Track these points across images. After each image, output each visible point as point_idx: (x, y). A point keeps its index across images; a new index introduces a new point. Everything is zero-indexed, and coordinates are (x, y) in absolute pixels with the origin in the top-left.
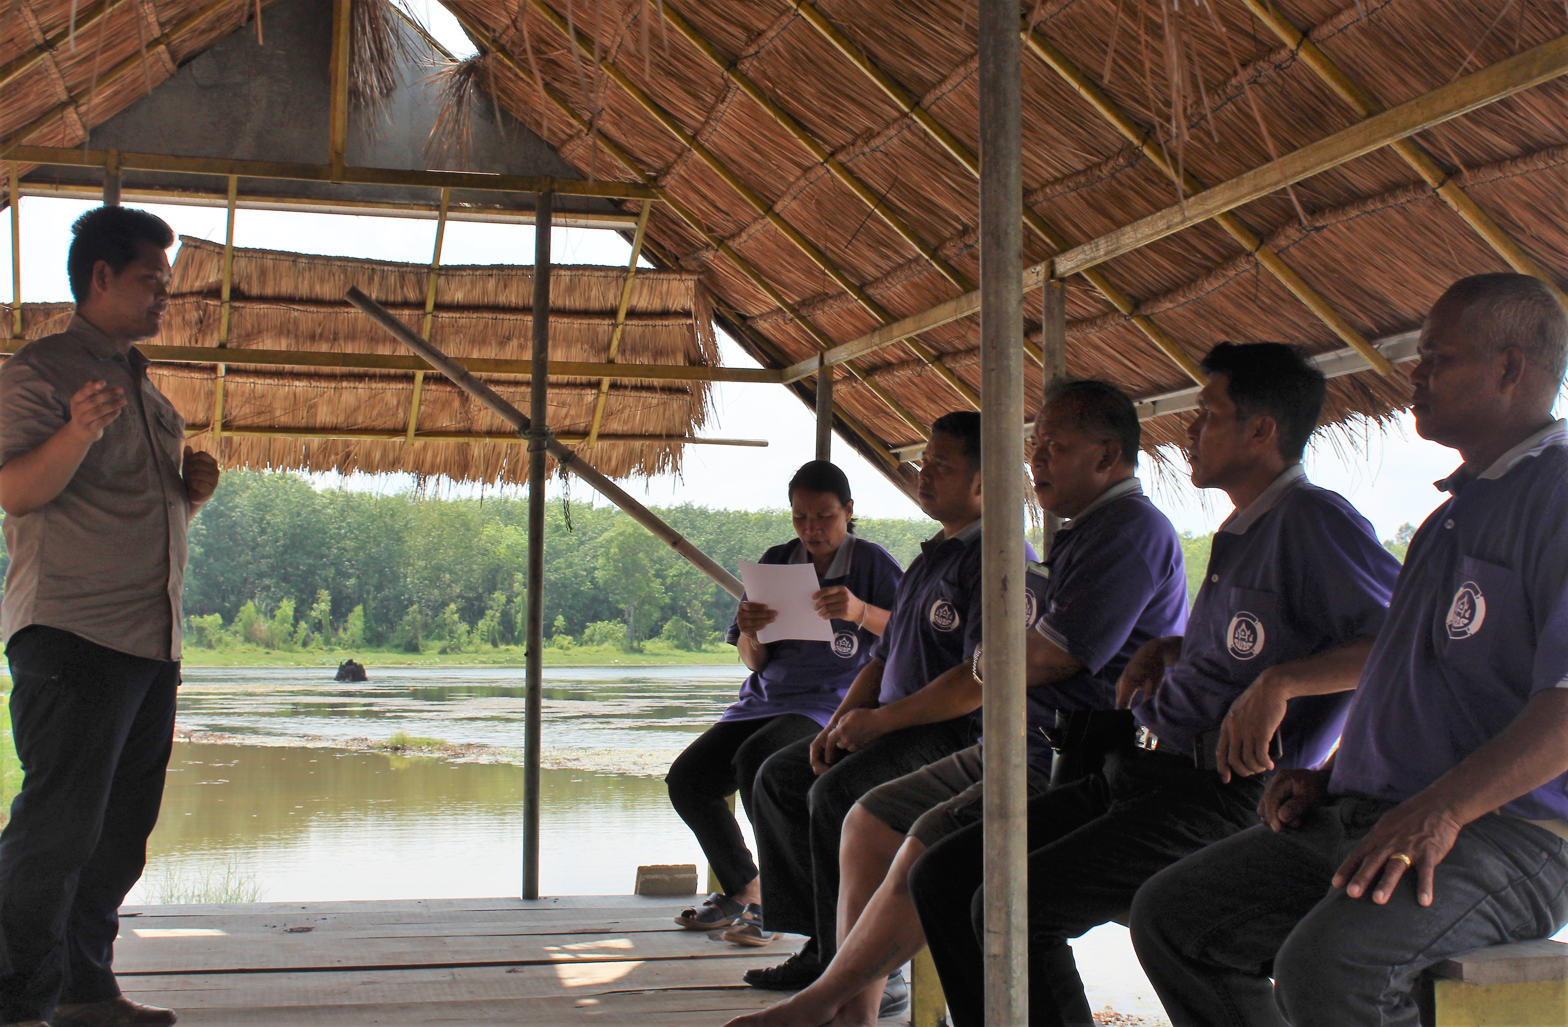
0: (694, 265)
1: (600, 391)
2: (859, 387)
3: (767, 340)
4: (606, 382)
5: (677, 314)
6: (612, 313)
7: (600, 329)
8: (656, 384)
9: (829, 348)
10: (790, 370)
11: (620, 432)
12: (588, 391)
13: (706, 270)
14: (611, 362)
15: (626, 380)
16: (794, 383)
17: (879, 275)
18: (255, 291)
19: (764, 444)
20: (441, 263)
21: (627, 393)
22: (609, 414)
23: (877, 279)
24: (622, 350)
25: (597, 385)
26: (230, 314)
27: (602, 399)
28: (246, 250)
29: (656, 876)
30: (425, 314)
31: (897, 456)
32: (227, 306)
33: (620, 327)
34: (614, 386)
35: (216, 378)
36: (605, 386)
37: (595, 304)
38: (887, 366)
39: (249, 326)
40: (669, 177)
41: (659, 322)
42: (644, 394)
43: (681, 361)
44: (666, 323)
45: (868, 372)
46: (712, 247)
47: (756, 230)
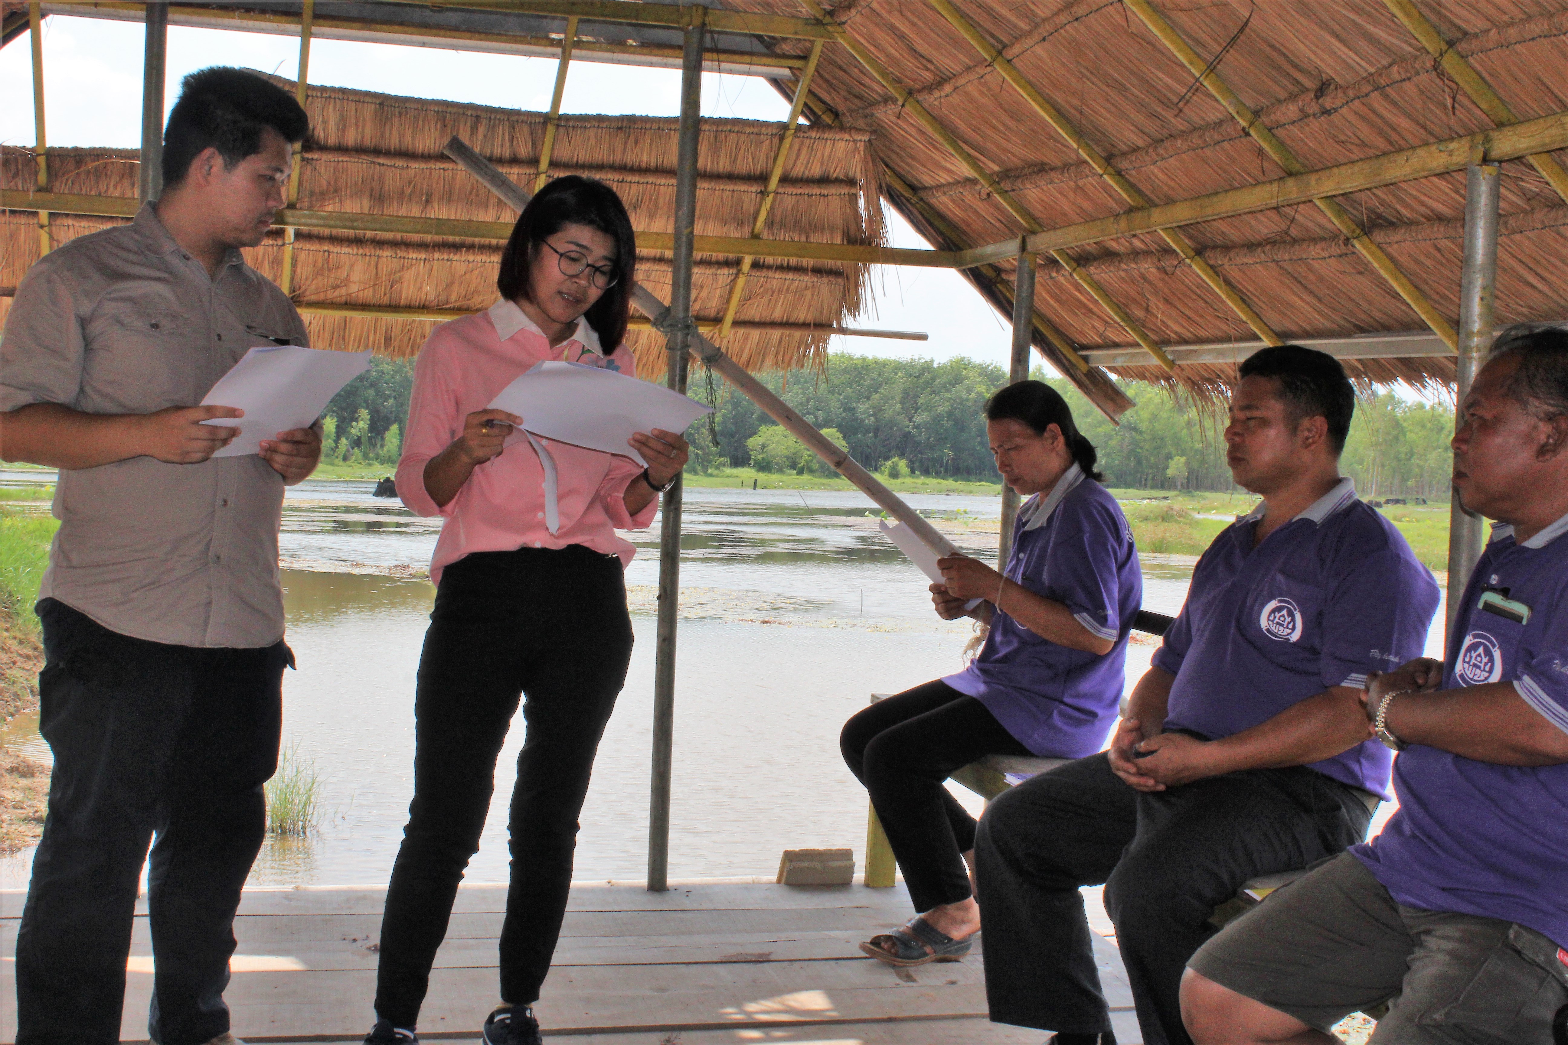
0: (861, 123)
1: (739, 271)
2: (1061, 279)
3: (942, 217)
4: (748, 261)
5: (838, 181)
6: (763, 178)
7: (746, 198)
8: (805, 264)
9: (1033, 233)
10: (968, 253)
11: (757, 319)
12: (725, 271)
13: (878, 132)
14: (755, 236)
15: (770, 260)
16: (970, 270)
17: (1140, 143)
18: (332, 140)
19: (923, 337)
20: (561, 112)
21: (770, 274)
22: (748, 298)
23: (1136, 149)
24: (770, 224)
25: (736, 264)
26: (301, 167)
27: (741, 281)
28: (323, 89)
29: (805, 864)
30: (538, 174)
31: (1086, 359)
32: (298, 157)
33: (771, 196)
34: (755, 265)
35: (283, 245)
36: (746, 266)
37: (743, 167)
38: (1107, 255)
39: (324, 183)
40: (853, 11)
41: (816, 191)
42: (790, 276)
43: (838, 240)
44: (825, 192)
45: (1082, 260)
46: (894, 101)
47: (969, 83)
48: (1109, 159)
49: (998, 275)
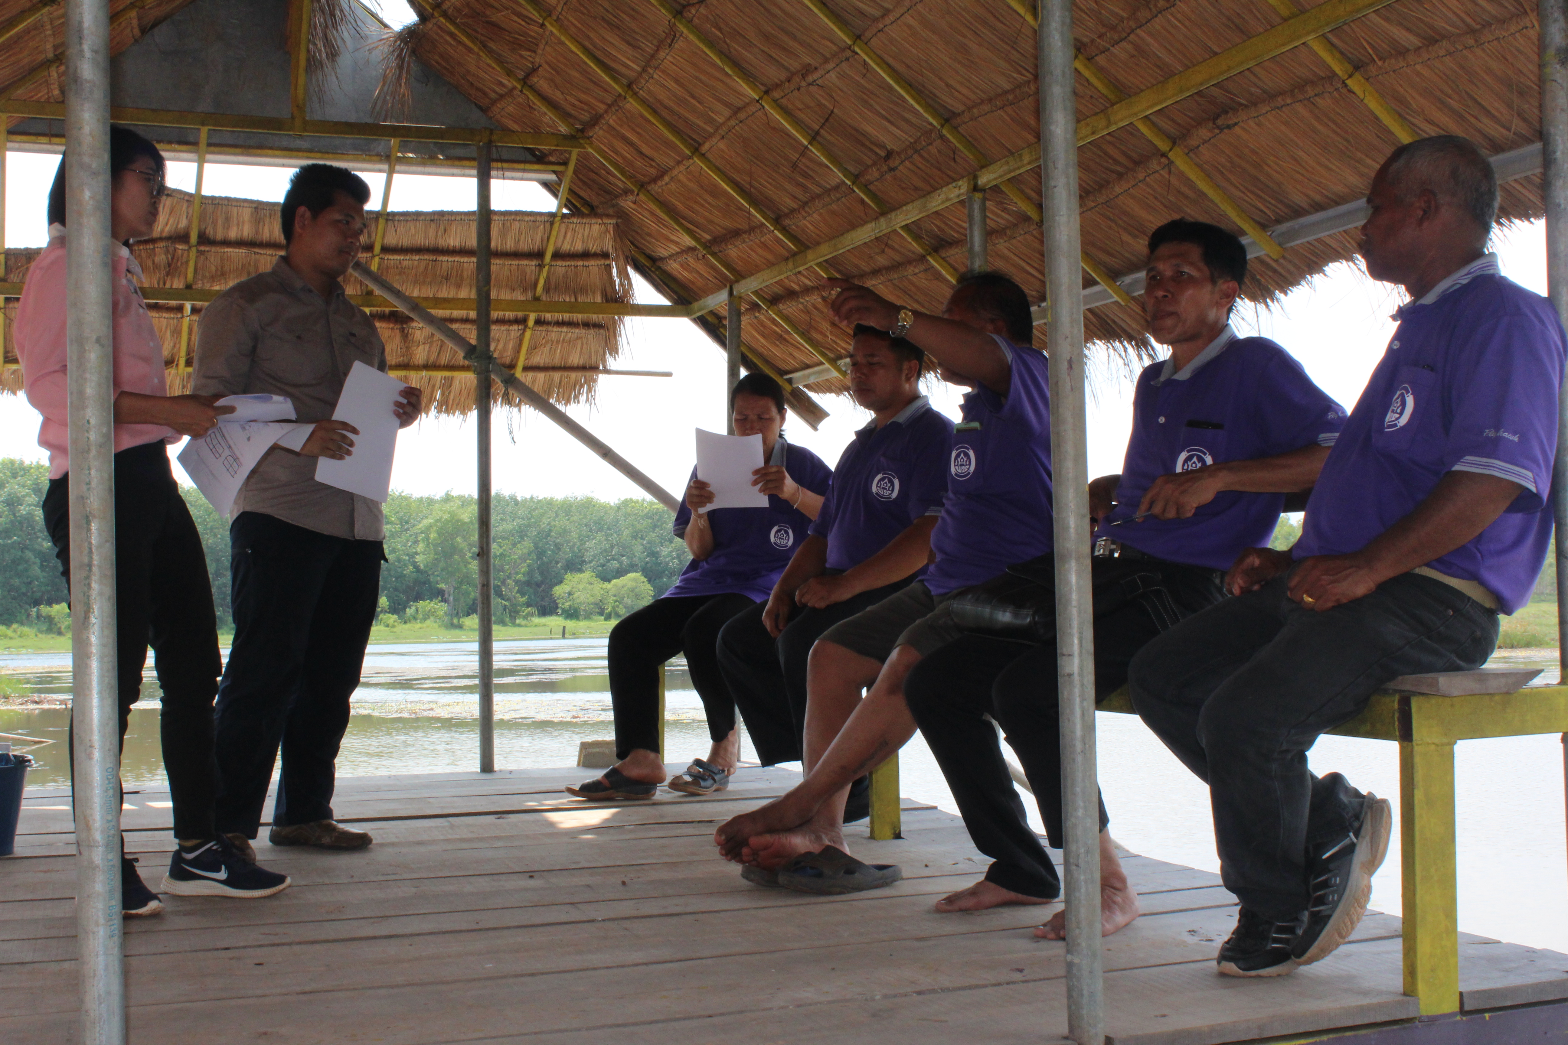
0: (611, 211)
1: (526, 326)
2: (762, 317)
3: (674, 279)
4: (532, 317)
5: (595, 256)
6: (539, 255)
7: (528, 270)
8: (575, 319)
9: (737, 281)
10: (696, 305)
11: (542, 365)
12: (515, 327)
13: (622, 215)
14: (537, 299)
15: (548, 316)
16: (699, 318)
17: (795, 206)
18: (219, 236)
19: (668, 374)
20: (389, 210)
21: (550, 328)
22: (533, 348)
23: (793, 211)
24: (547, 289)
25: (523, 321)
26: (197, 257)
27: (528, 334)
28: (213, 198)
29: (597, 750)
30: (374, 256)
31: (790, 381)
32: (194, 250)
33: (547, 267)
34: (538, 322)
35: (182, 318)
36: (531, 323)
37: (524, 247)
38: (791, 294)
39: (213, 268)
40: (597, 128)
41: (580, 263)
42: (565, 329)
43: (599, 299)
44: (587, 263)
45: (774, 300)
46: (632, 192)
47: (679, 172)
48: (777, 221)
49: (720, 321)
